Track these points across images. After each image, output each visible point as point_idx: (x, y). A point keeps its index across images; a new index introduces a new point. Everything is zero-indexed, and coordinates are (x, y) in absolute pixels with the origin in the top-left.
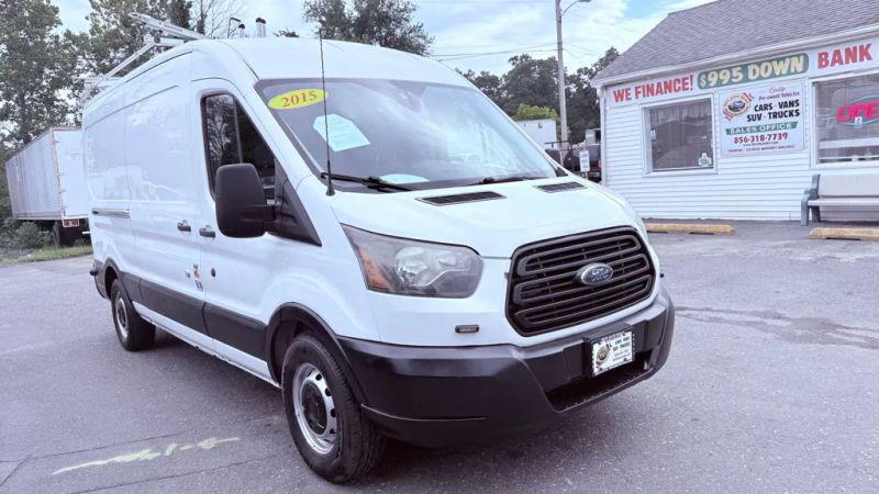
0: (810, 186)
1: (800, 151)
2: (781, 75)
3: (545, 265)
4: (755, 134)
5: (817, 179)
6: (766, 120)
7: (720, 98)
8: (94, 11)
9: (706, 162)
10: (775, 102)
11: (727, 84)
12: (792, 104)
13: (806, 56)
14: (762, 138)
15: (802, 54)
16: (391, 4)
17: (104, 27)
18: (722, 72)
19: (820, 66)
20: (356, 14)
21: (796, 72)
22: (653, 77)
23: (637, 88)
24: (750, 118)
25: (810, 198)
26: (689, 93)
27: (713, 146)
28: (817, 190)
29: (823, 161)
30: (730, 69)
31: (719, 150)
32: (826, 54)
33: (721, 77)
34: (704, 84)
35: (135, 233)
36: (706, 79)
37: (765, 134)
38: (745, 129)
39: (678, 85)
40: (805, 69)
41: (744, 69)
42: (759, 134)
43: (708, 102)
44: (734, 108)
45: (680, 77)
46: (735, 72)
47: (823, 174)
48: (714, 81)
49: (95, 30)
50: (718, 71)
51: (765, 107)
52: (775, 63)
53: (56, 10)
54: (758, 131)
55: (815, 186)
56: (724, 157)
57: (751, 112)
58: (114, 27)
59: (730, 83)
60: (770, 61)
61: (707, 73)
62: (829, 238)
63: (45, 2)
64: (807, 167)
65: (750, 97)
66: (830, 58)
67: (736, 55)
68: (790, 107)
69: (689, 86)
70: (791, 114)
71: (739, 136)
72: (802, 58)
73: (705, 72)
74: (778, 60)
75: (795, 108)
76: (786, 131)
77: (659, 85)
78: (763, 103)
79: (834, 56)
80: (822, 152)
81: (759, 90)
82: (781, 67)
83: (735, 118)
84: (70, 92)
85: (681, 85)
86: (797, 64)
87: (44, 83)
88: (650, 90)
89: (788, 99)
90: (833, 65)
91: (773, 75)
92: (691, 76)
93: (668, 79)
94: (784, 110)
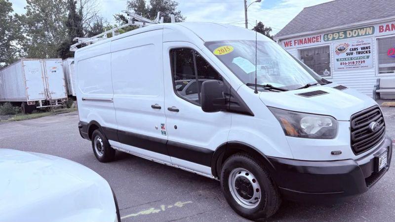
0: (376, 84)
1: (370, 68)
2: (362, 35)
3: (359, 124)
4: (350, 61)
5: (379, 81)
6: (355, 55)
7: (334, 46)
8: (28, 5)
9: (327, 73)
10: (359, 47)
11: (337, 39)
12: (367, 48)
13: (373, 27)
14: (353, 62)
15: (372, 26)
16: (167, 3)
17: (33, 12)
18: (335, 34)
19: (380, 32)
20: (151, 7)
21: (369, 34)
22: (302, 36)
23: (295, 41)
24: (347, 54)
25: (376, 89)
26: (319, 43)
27: (330, 66)
28: (379, 85)
29: (380, 73)
30: (338, 33)
31: (333, 68)
32: (383, 26)
33: (334, 36)
34: (326, 39)
35: (115, 109)
36: (327, 37)
37: (355, 61)
38: (345, 59)
39: (314, 40)
40: (373, 33)
41: (345, 33)
42: (352, 61)
43: (328, 47)
44: (340, 50)
45: (315, 36)
46: (341, 34)
47: (381, 78)
48: (331, 38)
49: (29, 13)
50: (333, 34)
51: (355, 49)
52: (359, 30)
53: (11, 4)
54: (351, 59)
55: (378, 84)
56: (336, 71)
57: (348, 51)
58: (37, 12)
59: (338, 39)
60: (357, 29)
61: (327, 35)
62: (390, 107)
63: (6, 1)
64: (374, 75)
65: (348, 45)
66: (384, 28)
67: (341, 27)
68: (366, 49)
69: (319, 40)
70: (367, 52)
71: (342, 62)
72: (371, 28)
73: (327, 34)
74: (361, 29)
75: (368, 50)
76: (365, 60)
77: (305, 39)
78: (354, 47)
79: (386, 28)
80: (380, 69)
81: (352, 42)
82: (362, 32)
83: (340, 54)
84: (17, 42)
85: (315, 40)
86: (369, 31)
87: (5, 38)
88: (301, 42)
89: (365, 46)
90: (385, 31)
91: (358, 35)
92: (320, 36)
93: (309, 37)
94: (363, 50)
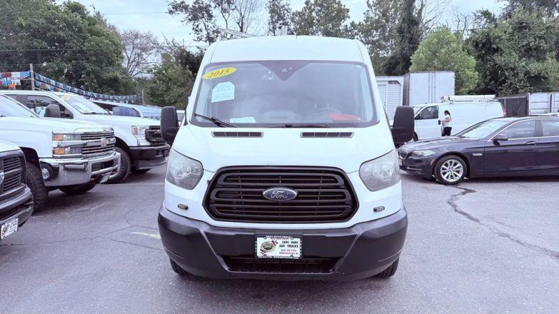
3: (242, 181)
49: (367, 20)
53: (348, 11)
58: (377, 17)
